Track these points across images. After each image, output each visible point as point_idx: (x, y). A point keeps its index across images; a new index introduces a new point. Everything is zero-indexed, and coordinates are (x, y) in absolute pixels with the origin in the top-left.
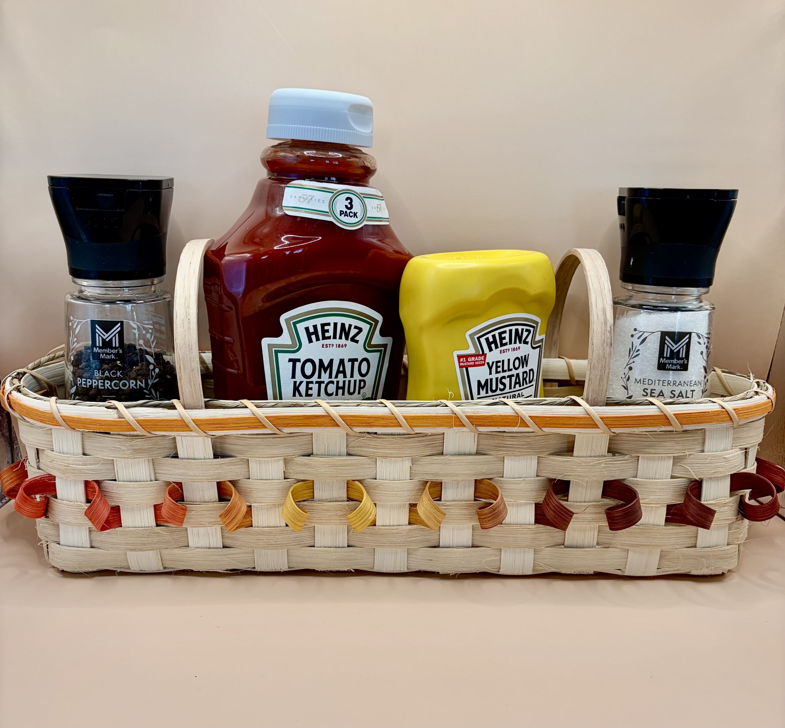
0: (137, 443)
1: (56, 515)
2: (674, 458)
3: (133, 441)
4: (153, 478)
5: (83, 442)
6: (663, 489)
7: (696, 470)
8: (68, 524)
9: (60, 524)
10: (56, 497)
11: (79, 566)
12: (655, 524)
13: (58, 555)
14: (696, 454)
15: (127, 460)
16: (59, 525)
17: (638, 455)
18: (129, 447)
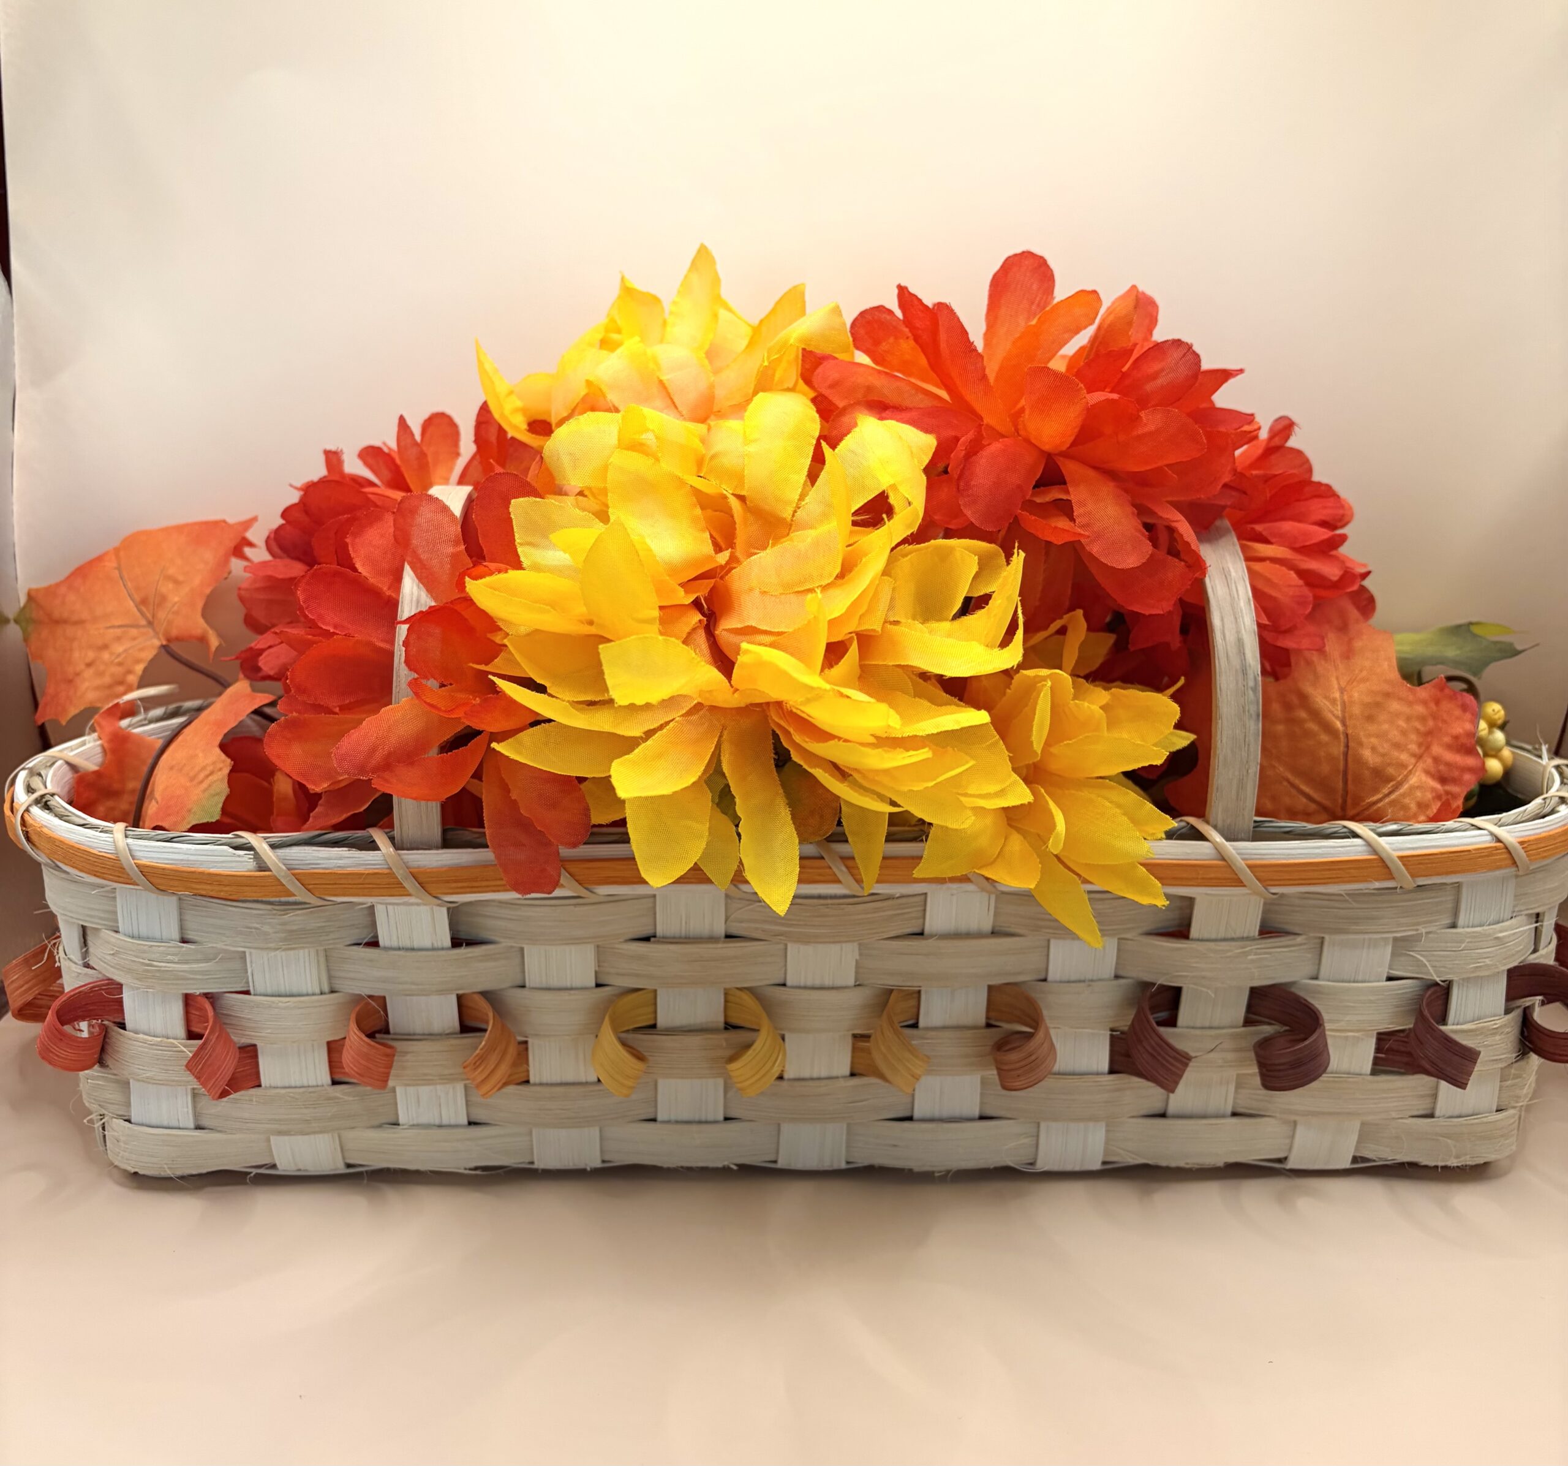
0: (296, 919)
1: (123, 1062)
2: (1395, 939)
3: (287, 914)
4: (326, 989)
5: (181, 914)
6: (1371, 1002)
7: (1437, 964)
8: (148, 1081)
9: (131, 1081)
10: (122, 1026)
11: (169, 1166)
12: (1352, 1071)
13: (126, 1144)
14: (1439, 931)
15: (273, 954)
16: (129, 1083)
17: (1322, 935)
18: (279, 927)
